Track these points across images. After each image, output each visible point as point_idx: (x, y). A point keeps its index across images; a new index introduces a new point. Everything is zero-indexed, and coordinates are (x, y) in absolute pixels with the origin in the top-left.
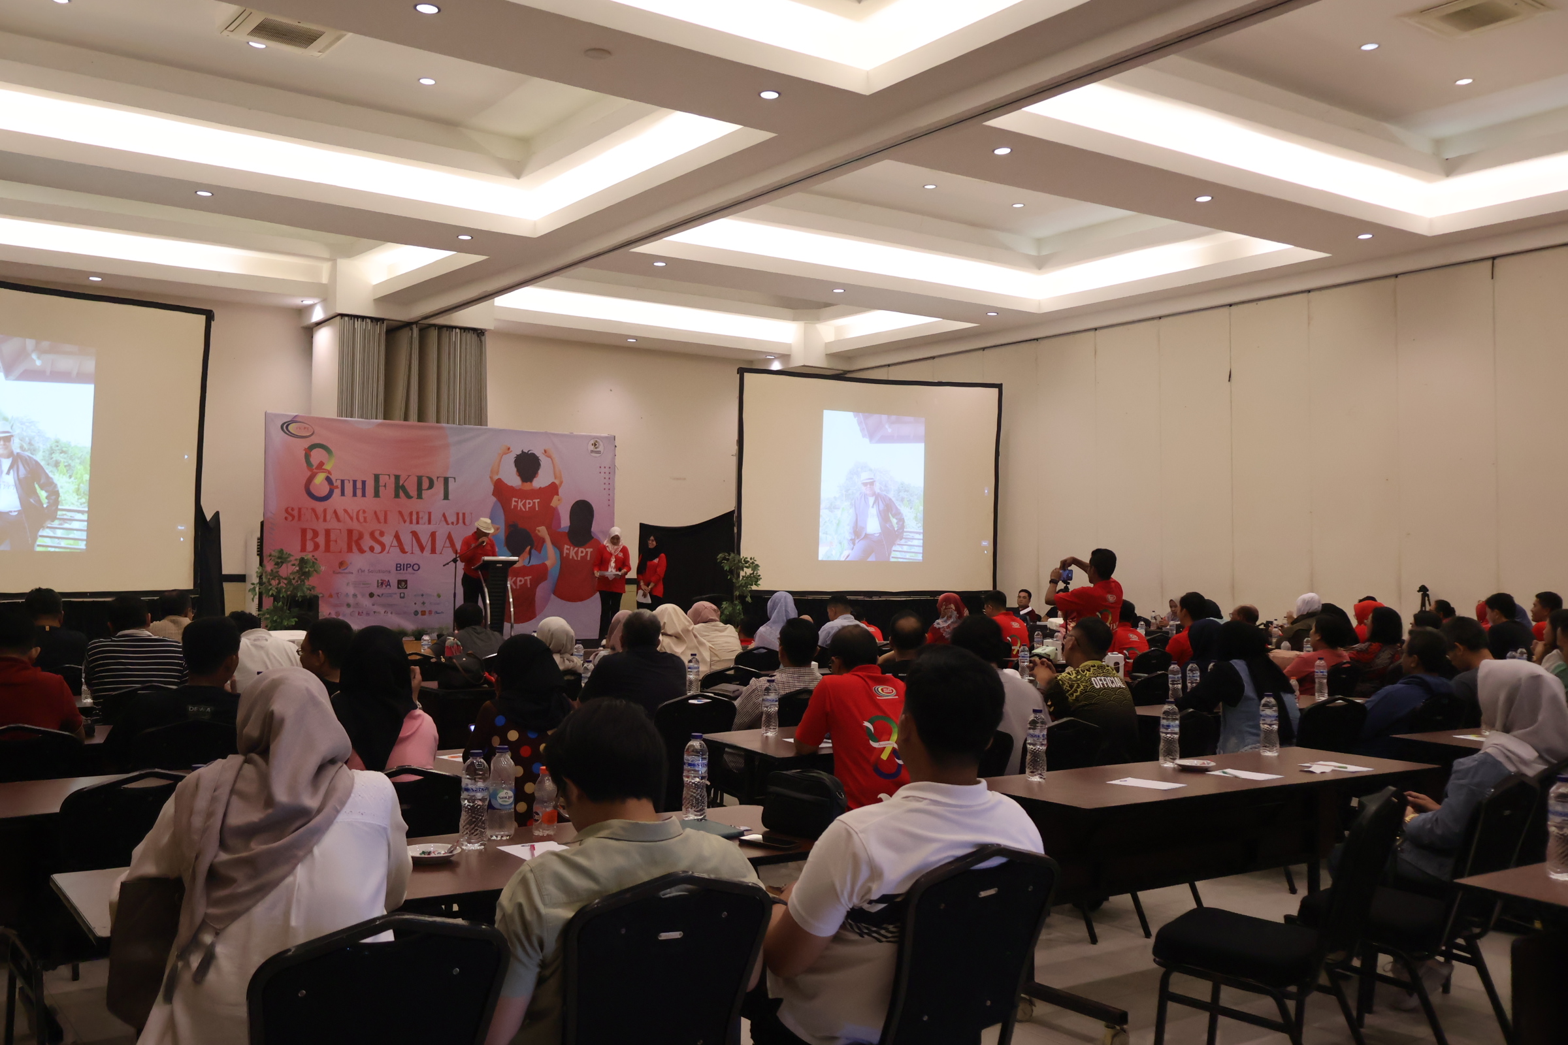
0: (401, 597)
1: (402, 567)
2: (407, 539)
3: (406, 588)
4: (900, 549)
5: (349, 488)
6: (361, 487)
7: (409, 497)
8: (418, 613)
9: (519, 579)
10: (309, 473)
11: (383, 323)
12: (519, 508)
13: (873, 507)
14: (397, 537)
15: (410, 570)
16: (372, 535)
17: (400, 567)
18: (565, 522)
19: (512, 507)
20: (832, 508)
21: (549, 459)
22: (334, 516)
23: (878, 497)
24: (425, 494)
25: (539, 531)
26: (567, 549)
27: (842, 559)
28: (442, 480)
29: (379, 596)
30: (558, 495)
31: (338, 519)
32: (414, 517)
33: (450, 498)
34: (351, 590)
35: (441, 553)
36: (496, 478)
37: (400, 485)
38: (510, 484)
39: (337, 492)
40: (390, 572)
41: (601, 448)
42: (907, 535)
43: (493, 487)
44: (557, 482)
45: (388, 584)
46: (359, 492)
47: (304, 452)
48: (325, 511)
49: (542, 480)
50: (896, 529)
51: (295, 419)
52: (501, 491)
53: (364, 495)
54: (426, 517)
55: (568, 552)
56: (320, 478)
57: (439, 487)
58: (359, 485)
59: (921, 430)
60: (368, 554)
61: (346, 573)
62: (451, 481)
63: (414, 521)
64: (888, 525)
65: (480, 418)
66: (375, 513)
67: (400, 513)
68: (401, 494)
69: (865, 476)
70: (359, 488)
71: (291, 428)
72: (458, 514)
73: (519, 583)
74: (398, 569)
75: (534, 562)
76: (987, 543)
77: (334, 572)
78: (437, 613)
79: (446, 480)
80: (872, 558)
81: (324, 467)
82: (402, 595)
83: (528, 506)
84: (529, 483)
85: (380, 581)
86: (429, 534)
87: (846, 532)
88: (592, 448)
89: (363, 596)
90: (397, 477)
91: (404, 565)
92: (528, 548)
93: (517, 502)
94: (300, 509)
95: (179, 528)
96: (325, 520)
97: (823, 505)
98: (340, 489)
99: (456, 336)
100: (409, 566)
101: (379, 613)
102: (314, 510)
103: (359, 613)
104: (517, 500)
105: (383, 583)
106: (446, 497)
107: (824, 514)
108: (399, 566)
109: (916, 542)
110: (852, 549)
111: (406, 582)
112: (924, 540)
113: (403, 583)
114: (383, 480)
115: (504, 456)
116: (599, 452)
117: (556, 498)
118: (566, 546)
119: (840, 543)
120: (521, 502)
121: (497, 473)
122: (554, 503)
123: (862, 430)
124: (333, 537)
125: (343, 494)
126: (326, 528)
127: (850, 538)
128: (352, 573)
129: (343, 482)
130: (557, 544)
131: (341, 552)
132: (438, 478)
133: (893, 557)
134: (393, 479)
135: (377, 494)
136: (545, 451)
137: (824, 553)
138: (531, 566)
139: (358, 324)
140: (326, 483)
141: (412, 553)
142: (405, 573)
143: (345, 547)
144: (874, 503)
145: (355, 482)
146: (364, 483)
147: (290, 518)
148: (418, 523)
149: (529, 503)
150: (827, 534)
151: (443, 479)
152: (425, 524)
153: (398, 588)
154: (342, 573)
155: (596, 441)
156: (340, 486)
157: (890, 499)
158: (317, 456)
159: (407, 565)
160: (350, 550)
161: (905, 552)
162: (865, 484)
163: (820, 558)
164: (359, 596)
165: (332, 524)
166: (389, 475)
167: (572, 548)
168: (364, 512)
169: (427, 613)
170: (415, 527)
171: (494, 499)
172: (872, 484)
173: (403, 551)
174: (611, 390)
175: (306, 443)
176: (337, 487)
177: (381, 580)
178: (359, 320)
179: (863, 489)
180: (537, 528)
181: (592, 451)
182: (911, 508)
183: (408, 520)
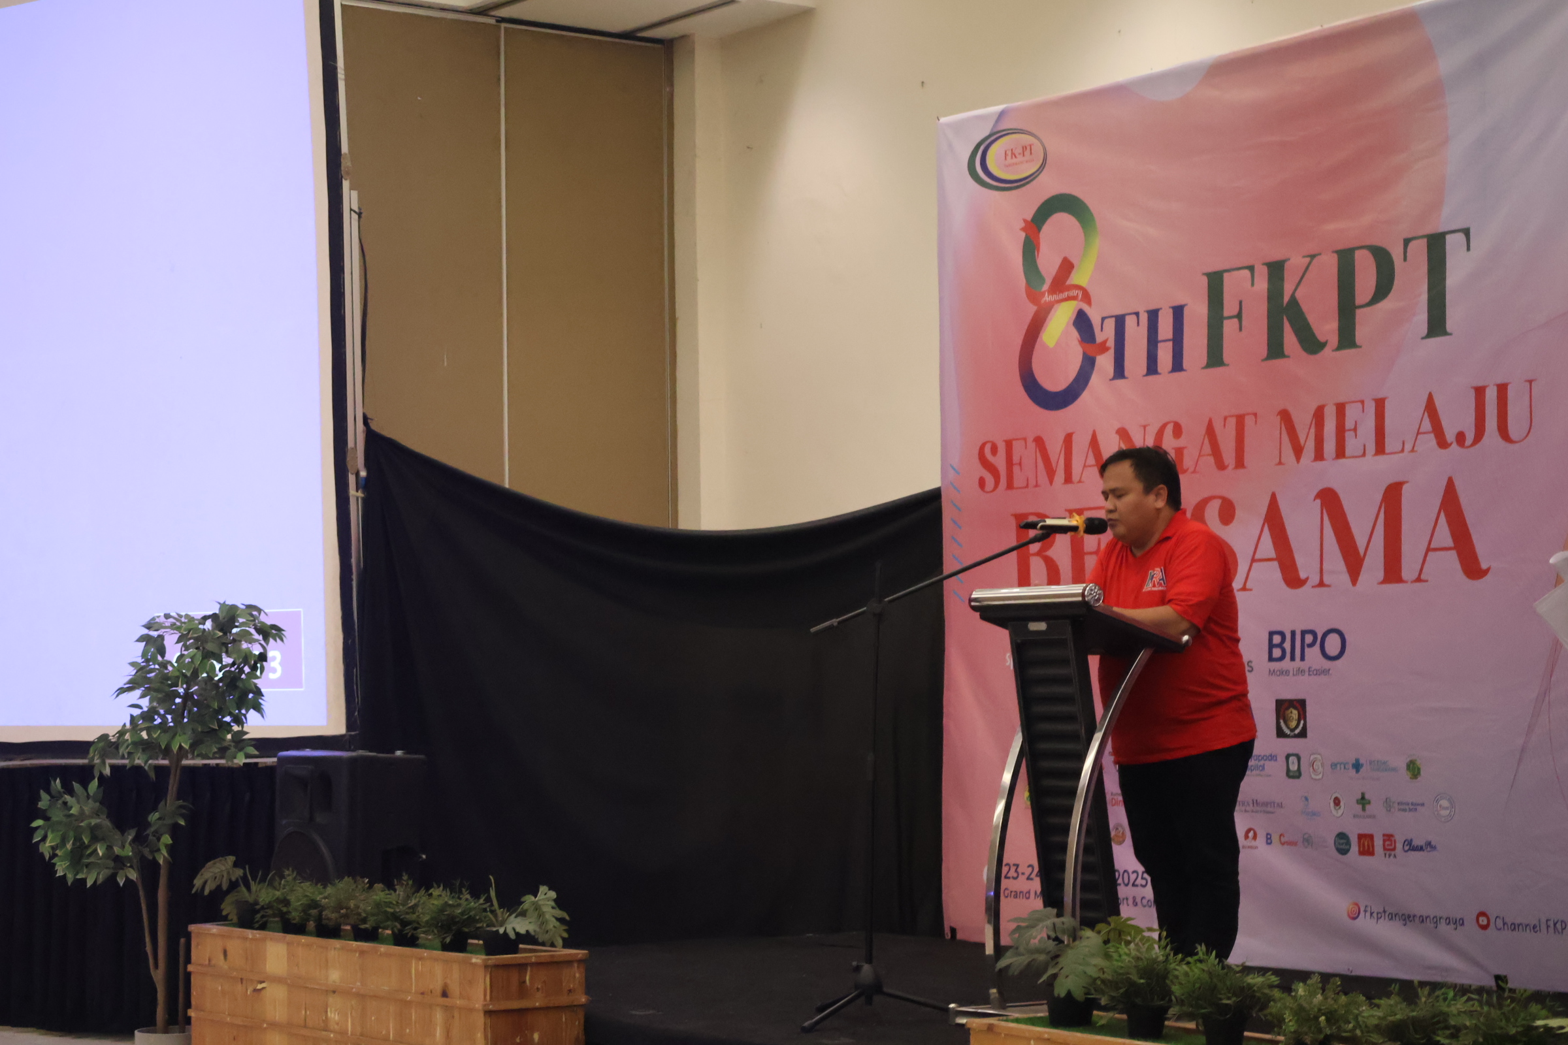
1: (1287, 645)
3: (1303, 734)
6: (1170, 336)
7: (1312, 344)
8: (1348, 843)
10: (1032, 309)
14: (1274, 520)
15: (1313, 653)
17: (1280, 645)
24: (1367, 321)
35: (1419, 580)
37: (1286, 299)
39: (1105, 362)
47: (1023, 235)
51: (1006, 125)
58: (1165, 328)
63: (1330, 446)
66: (1210, 431)
67: (1286, 417)
68: (1290, 338)
72: (1480, 392)
74: (1277, 653)
78: (1411, 846)
79: (1436, 244)
81: (1069, 282)
86: (1379, 497)
90: (1276, 270)
91: (1293, 633)
94: (1009, 444)
98: (1111, 352)
100: (1309, 639)
102: (1039, 442)
106: (1437, 325)
111: (1300, 705)
113: (1294, 714)
114: (1233, 286)
125: (1119, 371)
129: (1120, 321)
132: (1407, 242)
140: (1075, 334)
141: (1321, 584)
142: (1300, 672)
145: (1153, 315)
153: (1280, 734)
156: (1111, 343)
159: (1303, 633)
166: (1251, 268)
169: (1378, 843)
170: (1334, 474)
173: (1293, 579)
175: (1026, 203)
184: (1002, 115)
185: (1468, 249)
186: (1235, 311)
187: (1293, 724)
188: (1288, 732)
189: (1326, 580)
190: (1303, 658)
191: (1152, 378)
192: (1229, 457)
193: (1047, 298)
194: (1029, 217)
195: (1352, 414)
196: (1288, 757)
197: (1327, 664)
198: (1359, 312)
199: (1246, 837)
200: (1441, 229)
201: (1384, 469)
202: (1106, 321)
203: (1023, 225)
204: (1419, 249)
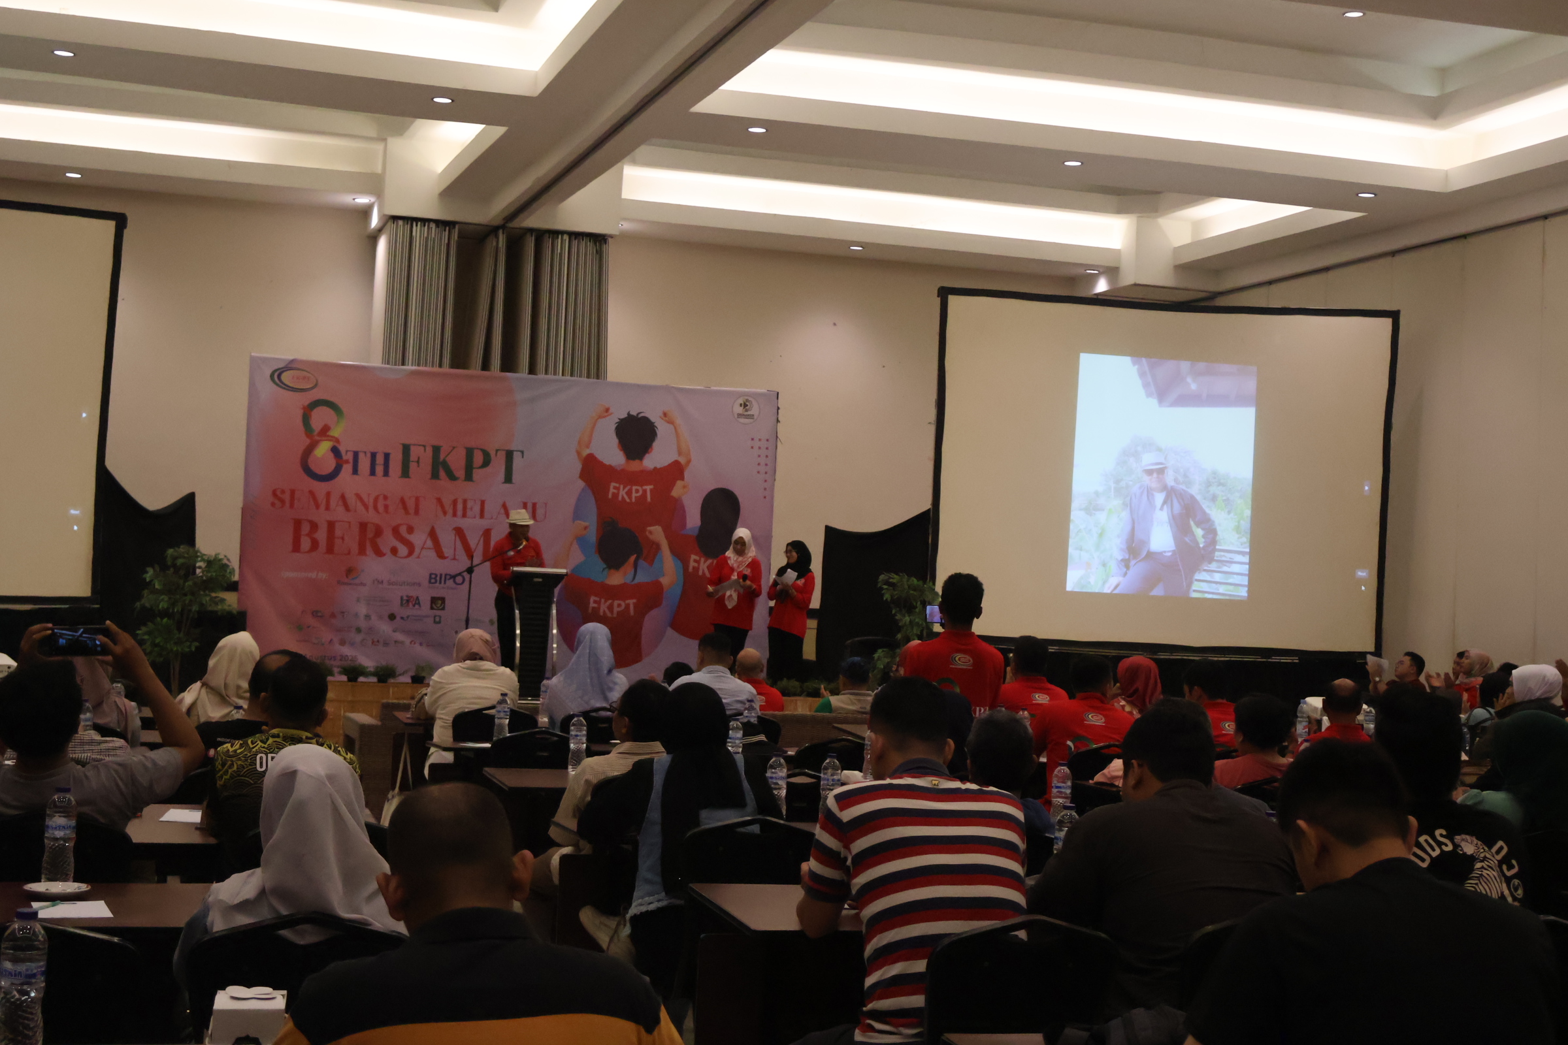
0: (435, 622)
1: (438, 578)
2: (448, 539)
3: (443, 609)
4: (1208, 578)
5: (364, 463)
7: (452, 477)
9: (616, 603)
10: (308, 441)
11: (454, 227)
12: (620, 498)
13: (1161, 509)
14: (433, 535)
16: (396, 531)
17: (435, 578)
18: (693, 520)
19: (610, 496)
20: (1092, 508)
21: (671, 426)
22: (341, 503)
23: (1171, 494)
24: (477, 474)
25: (651, 532)
26: (695, 561)
27: (1107, 590)
28: (502, 456)
29: (402, 618)
30: (682, 479)
31: (347, 508)
32: (460, 507)
33: (514, 481)
34: (362, 610)
36: (586, 452)
38: (607, 461)
39: (347, 469)
40: (419, 585)
41: (754, 411)
42: (1221, 556)
43: (581, 466)
44: (682, 460)
45: (417, 602)
46: (379, 469)
47: (302, 411)
48: (328, 494)
49: (658, 457)
50: (1201, 546)
51: (294, 366)
52: (592, 470)
53: (386, 473)
54: (477, 508)
55: (696, 565)
56: (323, 448)
57: (499, 465)
58: (380, 460)
59: (1250, 385)
60: (389, 559)
61: (356, 585)
62: (517, 456)
63: (460, 513)
64: (1187, 539)
65: (596, 367)
67: (439, 500)
68: (442, 474)
69: (1149, 459)
70: (379, 463)
71: (286, 377)
73: (616, 609)
74: (433, 581)
75: (642, 578)
76: (1366, 574)
77: (339, 582)
79: (509, 455)
80: (1158, 591)
82: (437, 619)
83: (634, 495)
84: (637, 462)
85: (405, 598)
86: (481, 533)
87: (1115, 547)
88: (740, 410)
89: (380, 617)
90: (436, 450)
91: (441, 575)
92: (633, 558)
93: (618, 489)
94: (293, 492)
95: (73, 512)
96: (327, 508)
97: (1075, 505)
99: (562, 244)
101: (402, 643)
102: (312, 493)
103: (373, 642)
104: (617, 485)
105: (408, 601)
106: (508, 479)
107: (1077, 518)
108: (433, 576)
109: (1236, 568)
110: (1125, 574)
111: (443, 599)
112: (1252, 564)
113: (440, 602)
114: (415, 452)
115: (601, 420)
116: (751, 417)
117: (679, 483)
118: (693, 557)
119: (1104, 565)
120: (624, 488)
121: (588, 447)
122: (675, 493)
123: (1146, 385)
124: (338, 532)
125: (355, 471)
126: (328, 518)
127: (1120, 558)
128: (364, 585)
129: (356, 454)
130: (680, 554)
131: (349, 553)
132: (497, 451)
133: (1194, 591)
134: (429, 451)
135: (405, 473)
136: (665, 414)
137: (1074, 580)
138: (635, 584)
139: (417, 229)
140: (332, 455)
142: (443, 588)
143: (355, 548)
144: (1165, 502)
146: (387, 456)
147: (278, 503)
148: (464, 515)
149: (636, 492)
150: (1081, 550)
151: (504, 453)
152: (475, 518)
153: (432, 608)
154: (350, 584)
155: (747, 400)
156: (351, 461)
157: (1192, 497)
158: (320, 417)
160: (362, 551)
161: (1216, 583)
162: (1150, 472)
163: (1069, 587)
164: (373, 617)
165: (338, 513)
166: (424, 446)
167: (703, 560)
168: (386, 498)
171: (581, 484)
172: (1161, 471)
173: (441, 555)
174: (835, 324)
176: (347, 462)
177: (407, 596)
178: (419, 223)
179: (1146, 479)
180: (649, 528)
181: (740, 415)
182: (1229, 512)
183: (450, 512)
184: (293, 361)
185: (523, 457)
186: (417, 459)
187: (439, 605)
188: (435, 607)
189: (457, 557)
190: (445, 583)
191: (372, 477)
192: (412, 511)
193: (318, 438)
194: (306, 403)
195: (469, 504)
196: (435, 617)
197: (454, 586)
198: (474, 470)
199: (411, 643)
200: (512, 449)
201: (484, 523)
202: (349, 453)
203: (302, 407)
204: (502, 455)
